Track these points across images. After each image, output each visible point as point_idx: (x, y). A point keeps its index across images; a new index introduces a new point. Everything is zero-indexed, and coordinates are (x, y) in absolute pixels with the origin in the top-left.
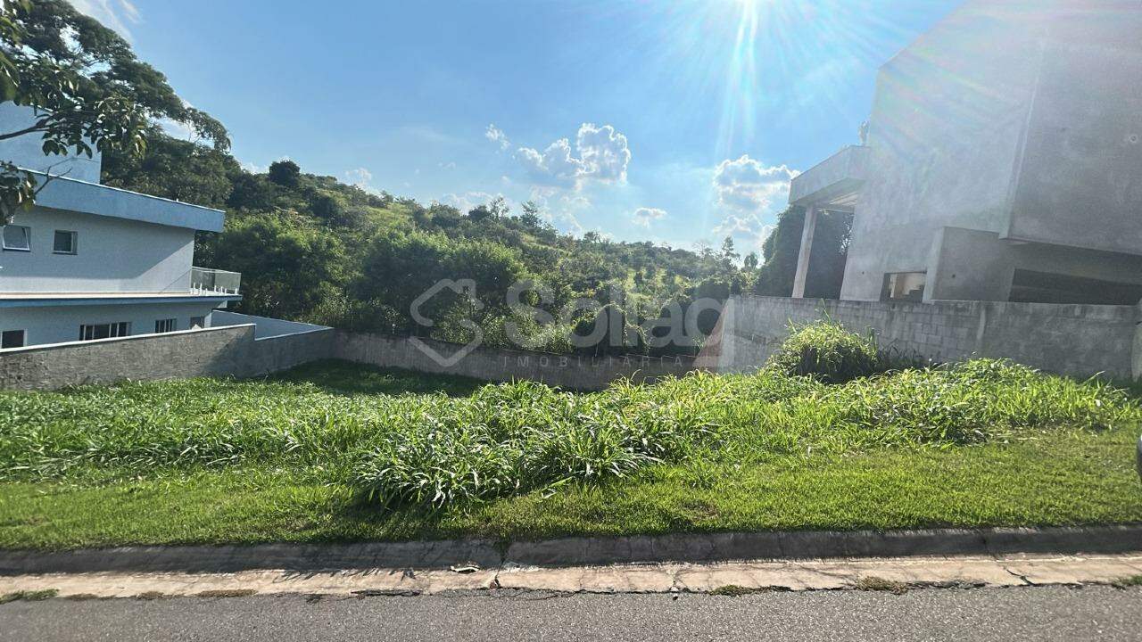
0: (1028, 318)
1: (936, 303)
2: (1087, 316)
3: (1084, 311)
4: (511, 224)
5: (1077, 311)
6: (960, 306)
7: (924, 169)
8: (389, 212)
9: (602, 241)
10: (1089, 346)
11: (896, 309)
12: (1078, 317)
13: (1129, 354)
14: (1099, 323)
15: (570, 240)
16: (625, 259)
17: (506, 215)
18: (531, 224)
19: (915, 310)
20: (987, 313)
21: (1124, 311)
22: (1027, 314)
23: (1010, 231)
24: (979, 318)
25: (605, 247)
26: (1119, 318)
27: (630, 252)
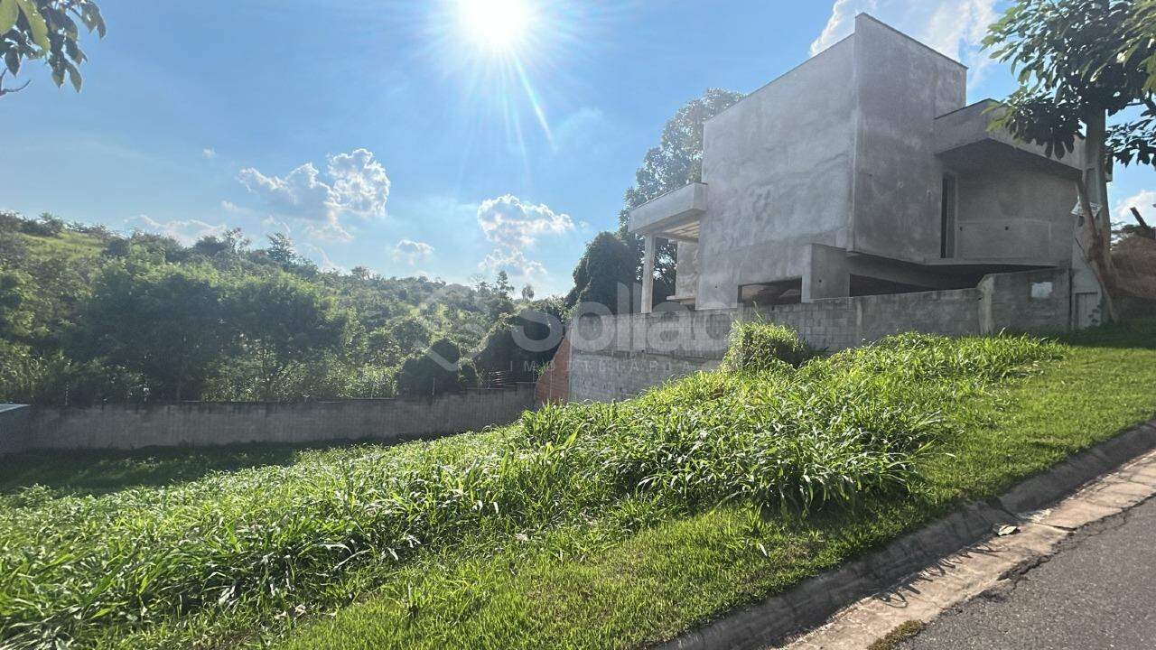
0: (897, 304)
1: (815, 303)
2: (942, 298)
3: (939, 295)
4: (257, 257)
5: (934, 297)
6: (837, 302)
7: (762, 202)
8: (62, 242)
9: (371, 277)
10: (948, 318)
11: (776, 310)
12: (935, 300)
13: (977, 320)
14: (953, 302)
15: (335, 276)
16: (403, 295)
17: (246, 249)
18: (283, 259)
19: (796, 308)
20: (862, 305)
21: (968, 291)
22: (894, 302)
23: (854, 245)
24: (856, 309)
25: (377, 283)
26: (965, 297)
27: (405, 287)
